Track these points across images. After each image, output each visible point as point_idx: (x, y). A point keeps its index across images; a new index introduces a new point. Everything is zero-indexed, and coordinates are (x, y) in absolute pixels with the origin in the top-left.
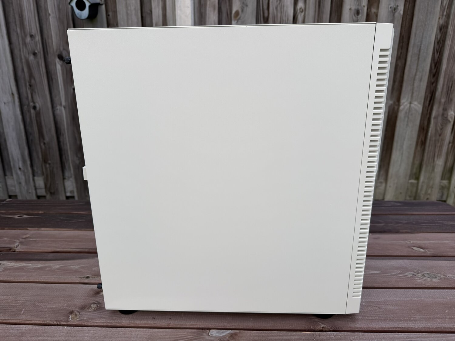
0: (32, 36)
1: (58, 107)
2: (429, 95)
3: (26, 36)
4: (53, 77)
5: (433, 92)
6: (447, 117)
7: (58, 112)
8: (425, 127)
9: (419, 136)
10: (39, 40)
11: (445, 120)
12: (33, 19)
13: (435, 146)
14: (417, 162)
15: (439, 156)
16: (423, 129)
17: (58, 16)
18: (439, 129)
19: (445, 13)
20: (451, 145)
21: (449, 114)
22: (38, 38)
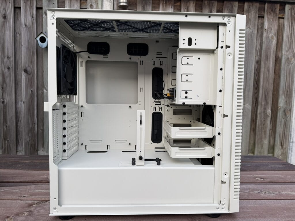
0: (8, 57)
1: (20, 103)
2: (255, 100)
3: (5, 57)
4: (19, 83)
5: (257, 99)
6: (266, 114)
7: (19, 106)
8: (255, 120)
9: (251, 125)
10: (13, 60)
11: (266, 115)
12: (11, 48)
13: (262, 132)
14: (252, 142)
15: (265, 137)
16: (254, 121)
17: (27, 46)
18: (263, 121)
19: (258, 54)
20: (271, 131)
21: (268, 111)
22: (12, 59)
